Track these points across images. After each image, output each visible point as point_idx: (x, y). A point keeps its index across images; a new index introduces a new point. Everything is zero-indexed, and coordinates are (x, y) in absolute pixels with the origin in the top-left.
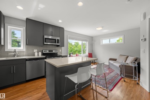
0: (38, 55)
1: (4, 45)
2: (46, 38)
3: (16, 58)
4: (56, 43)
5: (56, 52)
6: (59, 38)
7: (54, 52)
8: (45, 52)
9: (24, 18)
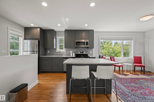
0: (72, 55)
1: (56, 49)
2: (77, 42)
3: (61, 56)
4: (85, 45)
5: (86, 53)
6: (88, 41)
7: (84, 53)
8: (77, 53)
9: (64, 30)
